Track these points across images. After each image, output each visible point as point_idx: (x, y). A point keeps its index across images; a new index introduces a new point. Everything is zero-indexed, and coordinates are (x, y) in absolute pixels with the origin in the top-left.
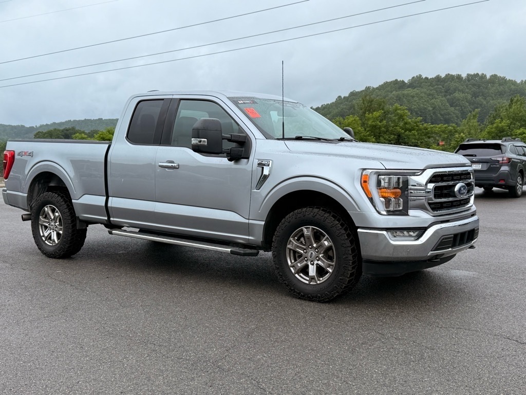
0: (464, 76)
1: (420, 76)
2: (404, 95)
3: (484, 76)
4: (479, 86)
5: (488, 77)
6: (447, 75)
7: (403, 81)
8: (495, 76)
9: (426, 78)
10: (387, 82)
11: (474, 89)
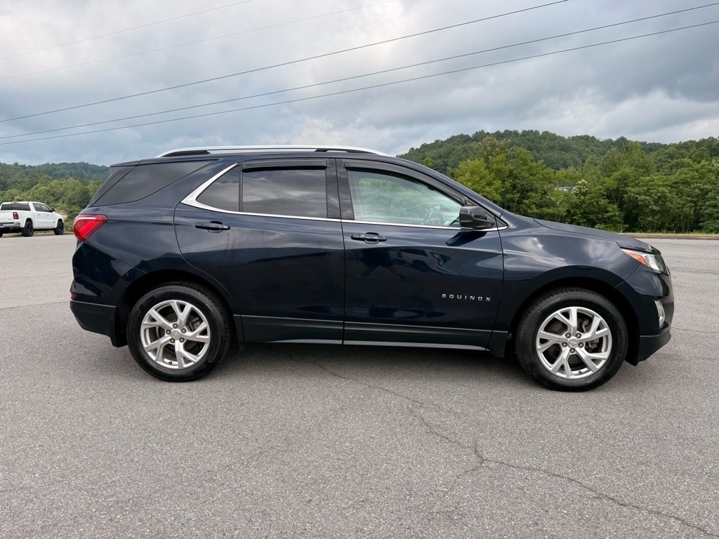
0: (520, 131)
3: (537, 133)
4: (533, 142)
5: (541, 133)
6: (506, 131)
8: (547, 132)
10: (454, 136)
11: (528, 143)
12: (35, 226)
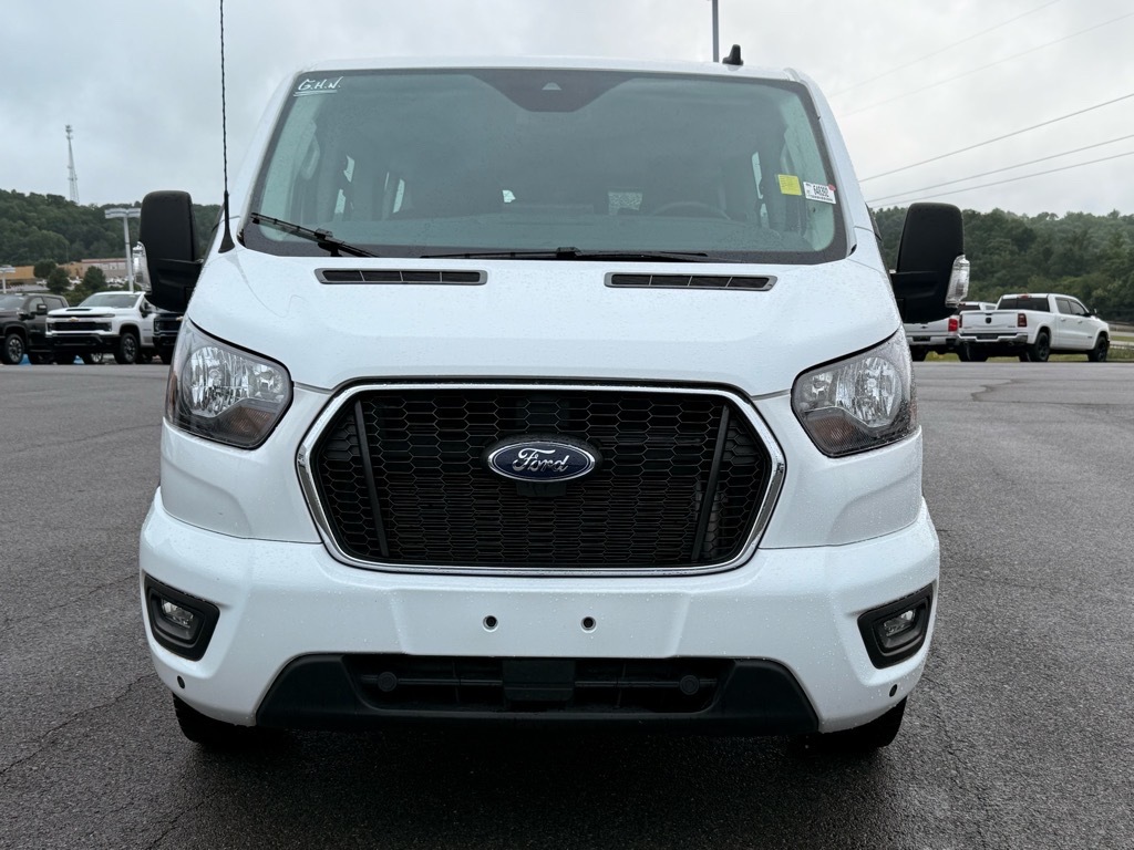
12: (1054, 342)
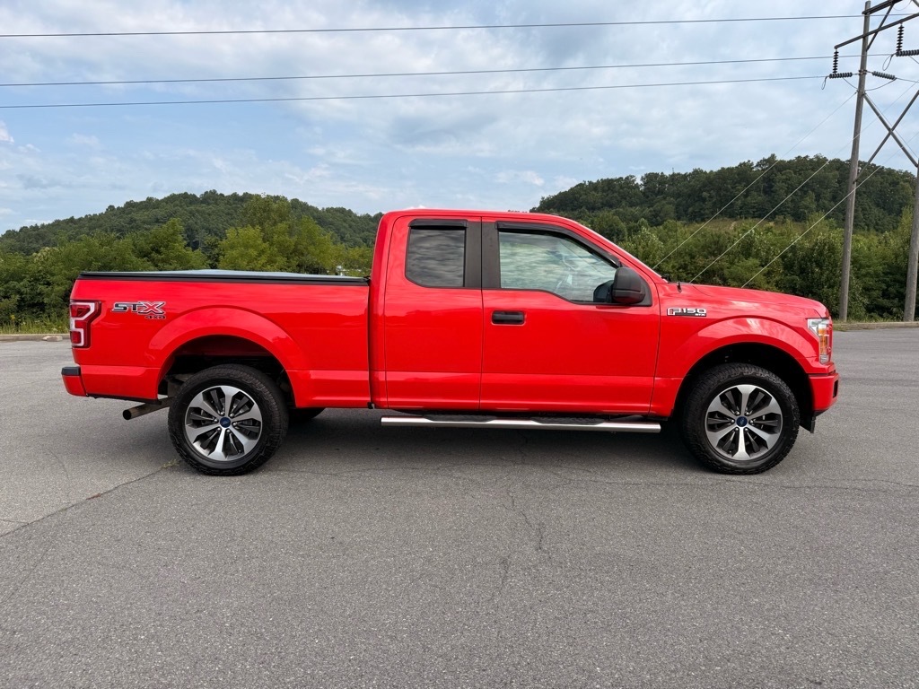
1: (215, 192)
2: (198, 211)
7: (194, 196)
9: (222, 195)
